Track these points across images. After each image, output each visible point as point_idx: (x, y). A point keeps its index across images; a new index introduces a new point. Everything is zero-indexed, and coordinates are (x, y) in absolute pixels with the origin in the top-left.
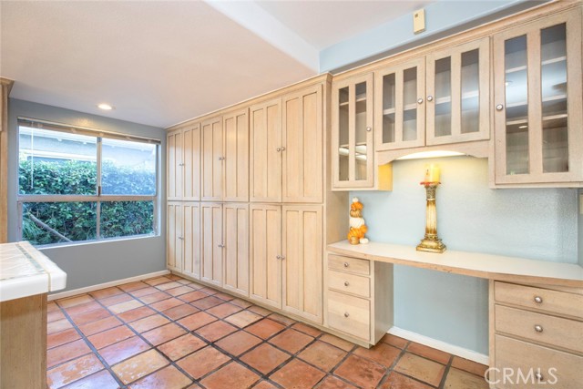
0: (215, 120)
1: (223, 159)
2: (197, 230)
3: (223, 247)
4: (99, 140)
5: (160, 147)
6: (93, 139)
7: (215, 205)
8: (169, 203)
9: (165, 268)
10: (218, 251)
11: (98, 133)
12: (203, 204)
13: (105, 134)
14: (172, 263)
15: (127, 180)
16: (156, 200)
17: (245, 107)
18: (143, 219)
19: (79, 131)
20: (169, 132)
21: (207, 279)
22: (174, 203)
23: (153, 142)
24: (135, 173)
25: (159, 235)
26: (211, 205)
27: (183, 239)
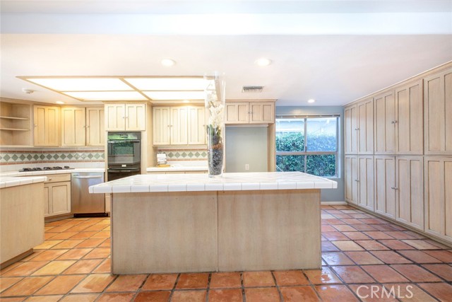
0: (388, 94)
1: (396, 122)
2: (371, 176)
3: (397, 189)
4: (305, 120)
5: (339, 118)
6: (303, 120)
7: (388, 157)
8: (346, 156)
9: (343, 200)
10: (392, 193)
11: (305, 116)
12: (376, 157)
13: (309, 116)
14: (349, 197)
15: (315, 142)
16: (337, 154)
17: (420, 79)
18: (324, 167)
19: (297, 117)
20: (346, 108)
21: (381, 211)
22: (351, 156)
23: (335, 116)
24: (319, 137)
25: (340, 177)
26: (384, 157)
27: (358, 181)
